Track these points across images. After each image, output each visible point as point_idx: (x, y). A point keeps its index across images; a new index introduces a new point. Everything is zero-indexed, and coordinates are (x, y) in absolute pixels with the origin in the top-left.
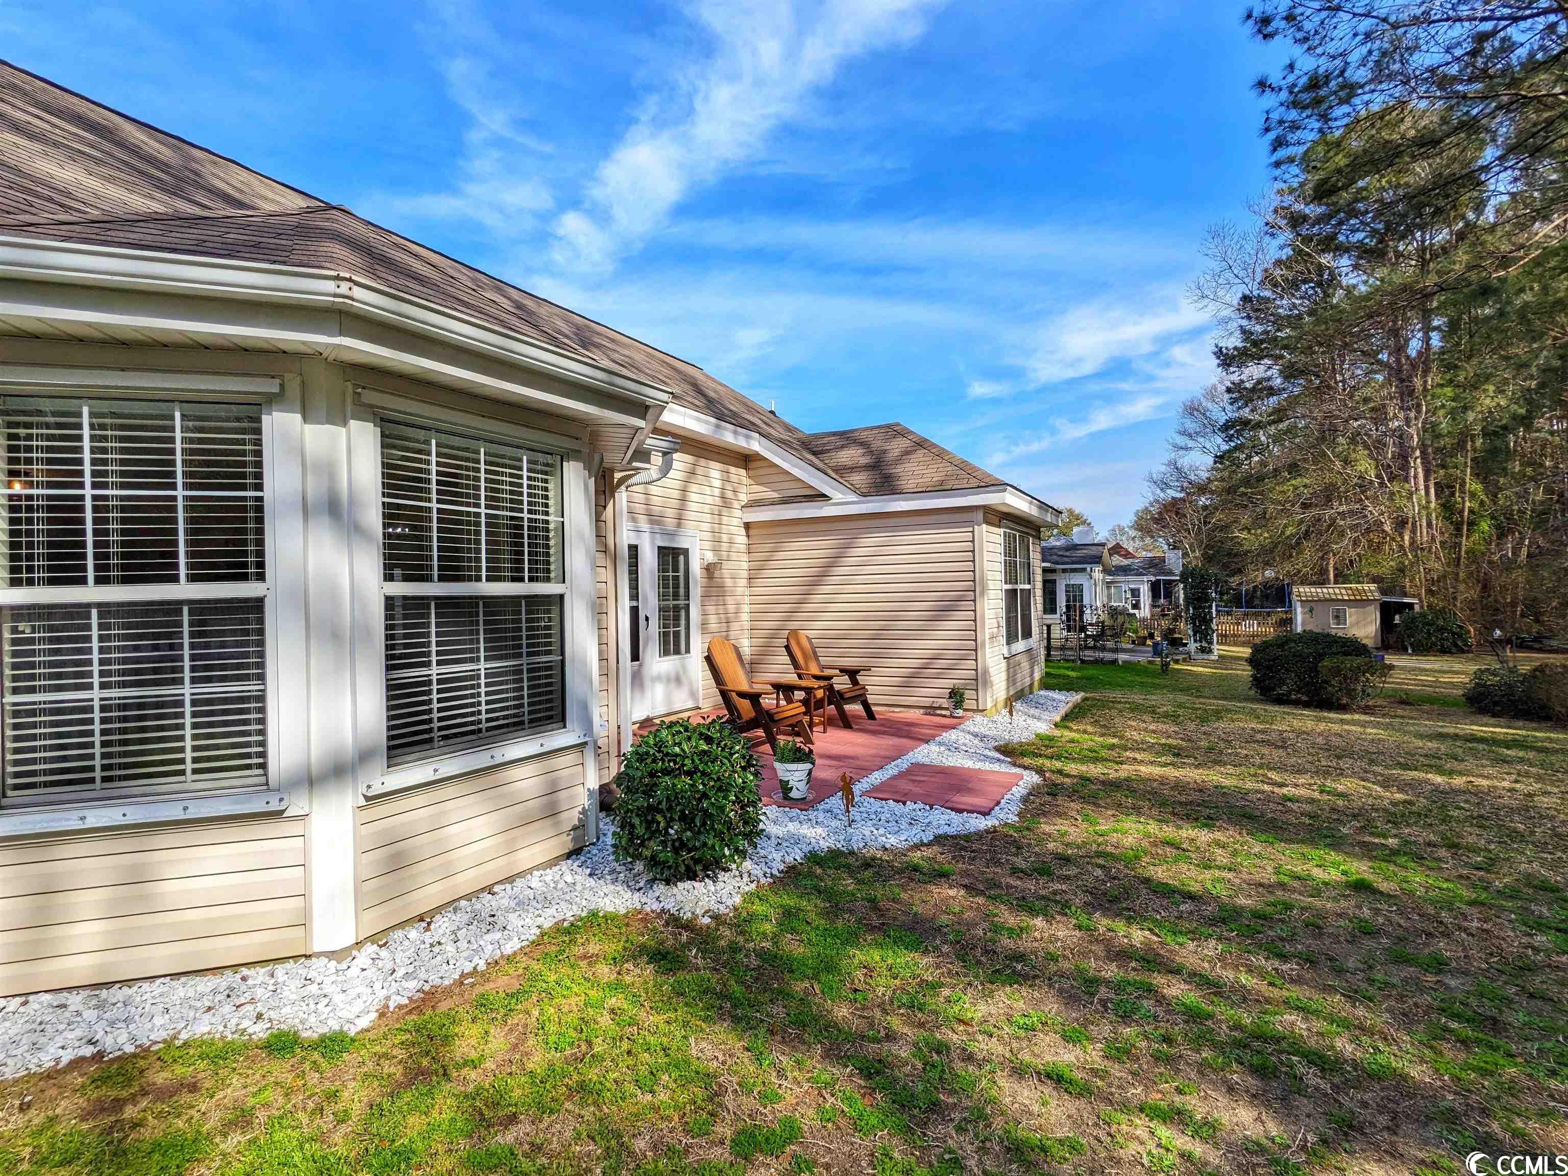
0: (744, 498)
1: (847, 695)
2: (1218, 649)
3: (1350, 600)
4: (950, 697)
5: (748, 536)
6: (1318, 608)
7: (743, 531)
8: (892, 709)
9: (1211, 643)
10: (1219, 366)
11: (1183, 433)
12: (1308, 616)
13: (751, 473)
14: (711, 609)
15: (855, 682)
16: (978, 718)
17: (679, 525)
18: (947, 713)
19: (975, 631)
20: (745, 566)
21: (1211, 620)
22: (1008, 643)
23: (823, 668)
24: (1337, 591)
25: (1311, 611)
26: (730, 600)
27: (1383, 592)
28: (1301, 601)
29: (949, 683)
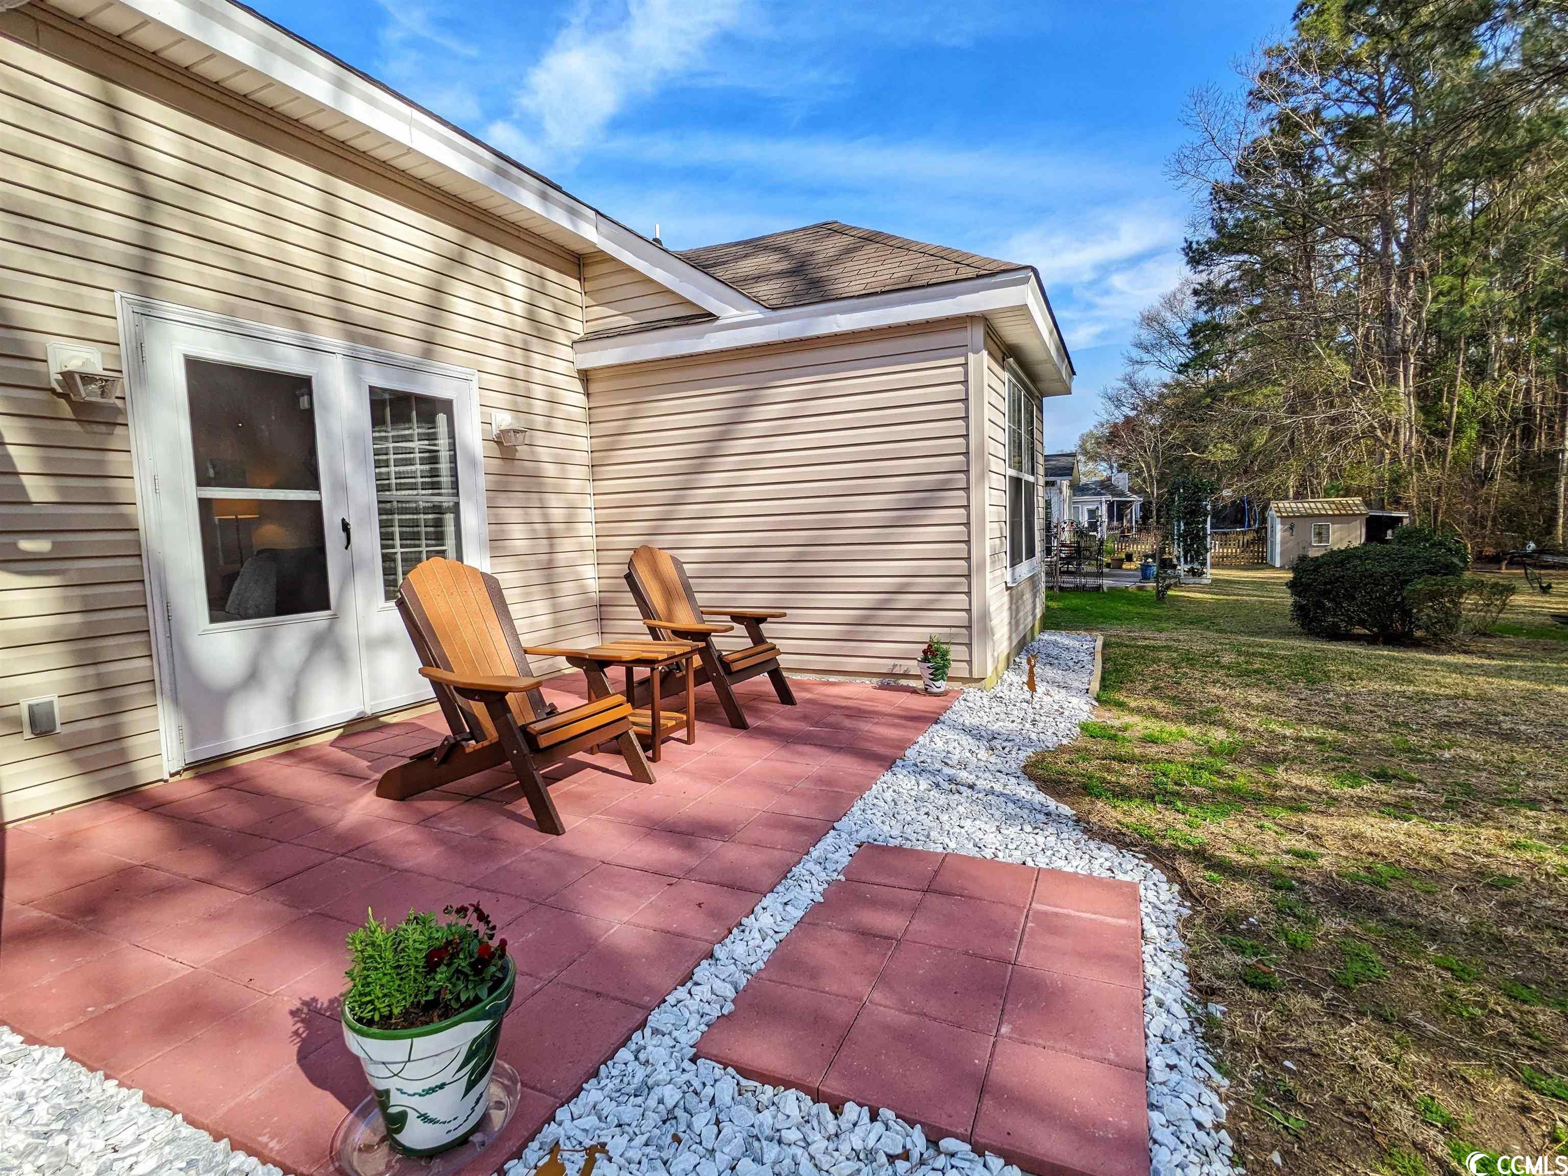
0: (578, 328)
1: (736, 667)
2: (1210, 573)
3: (1334, 515)
4: (925, 660)
5: (588, 395)
6: (1298, 523)
7: (577, 385)
8: (825, 678)
9: (1204, 564)
10: (1188, 263)
11: (1140, 345)
12: (1288, 534)
13: (589, 286)
14: (514, 515)
15: (758, 638)
16: (972, 692)
17: (427, 355)
18: (918, 684)
19: (968, 542)
20: (584, 444)
21: (1205, 537)
22: (1013, 565)
23: (701, 613)
24: (1319, 505)
25: (1292, 528)
26: (553, 500)
27: (1368, 504)
28: (1282, 517)
29: (923, 634)
